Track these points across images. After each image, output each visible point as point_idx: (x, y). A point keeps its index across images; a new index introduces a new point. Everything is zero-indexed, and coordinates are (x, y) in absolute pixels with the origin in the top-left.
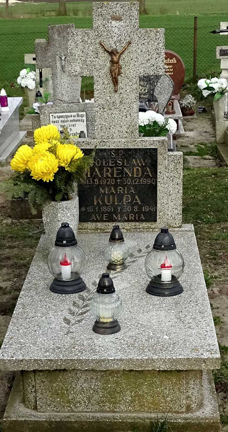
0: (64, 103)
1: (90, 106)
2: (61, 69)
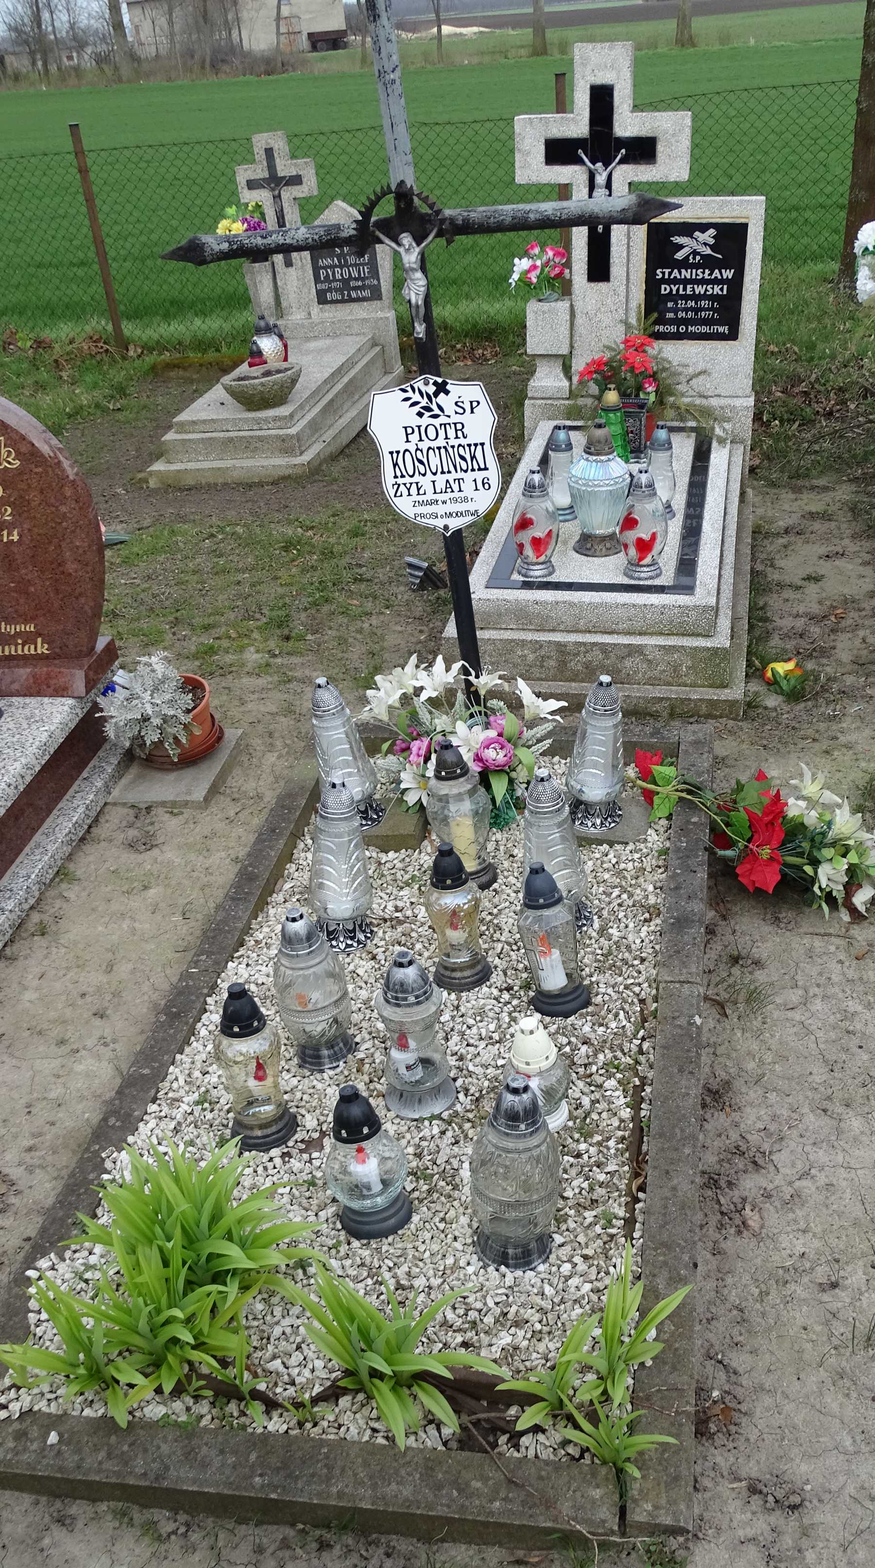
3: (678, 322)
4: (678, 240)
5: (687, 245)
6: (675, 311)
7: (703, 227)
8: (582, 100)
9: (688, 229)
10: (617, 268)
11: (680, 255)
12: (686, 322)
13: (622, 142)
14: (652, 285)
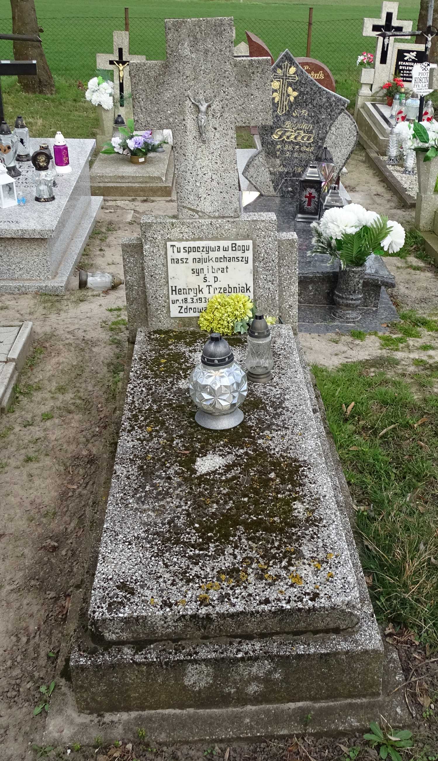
0: (200, 217)
1: (265, 226)
2: (195, 133)
3: (403, 77)
4: (405, 54)
5: (408, 56)
6: (403, 73)
7: (413, 51)
8: (384, 16)
9: (409, 52)
10: (388, 61)
11: (406, 59)
12: (406, 77)
13: (393, 27)
14: (397, 66)
